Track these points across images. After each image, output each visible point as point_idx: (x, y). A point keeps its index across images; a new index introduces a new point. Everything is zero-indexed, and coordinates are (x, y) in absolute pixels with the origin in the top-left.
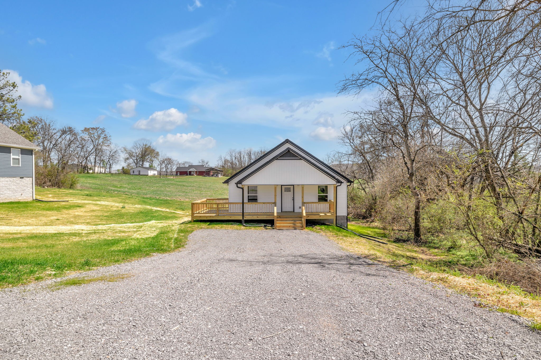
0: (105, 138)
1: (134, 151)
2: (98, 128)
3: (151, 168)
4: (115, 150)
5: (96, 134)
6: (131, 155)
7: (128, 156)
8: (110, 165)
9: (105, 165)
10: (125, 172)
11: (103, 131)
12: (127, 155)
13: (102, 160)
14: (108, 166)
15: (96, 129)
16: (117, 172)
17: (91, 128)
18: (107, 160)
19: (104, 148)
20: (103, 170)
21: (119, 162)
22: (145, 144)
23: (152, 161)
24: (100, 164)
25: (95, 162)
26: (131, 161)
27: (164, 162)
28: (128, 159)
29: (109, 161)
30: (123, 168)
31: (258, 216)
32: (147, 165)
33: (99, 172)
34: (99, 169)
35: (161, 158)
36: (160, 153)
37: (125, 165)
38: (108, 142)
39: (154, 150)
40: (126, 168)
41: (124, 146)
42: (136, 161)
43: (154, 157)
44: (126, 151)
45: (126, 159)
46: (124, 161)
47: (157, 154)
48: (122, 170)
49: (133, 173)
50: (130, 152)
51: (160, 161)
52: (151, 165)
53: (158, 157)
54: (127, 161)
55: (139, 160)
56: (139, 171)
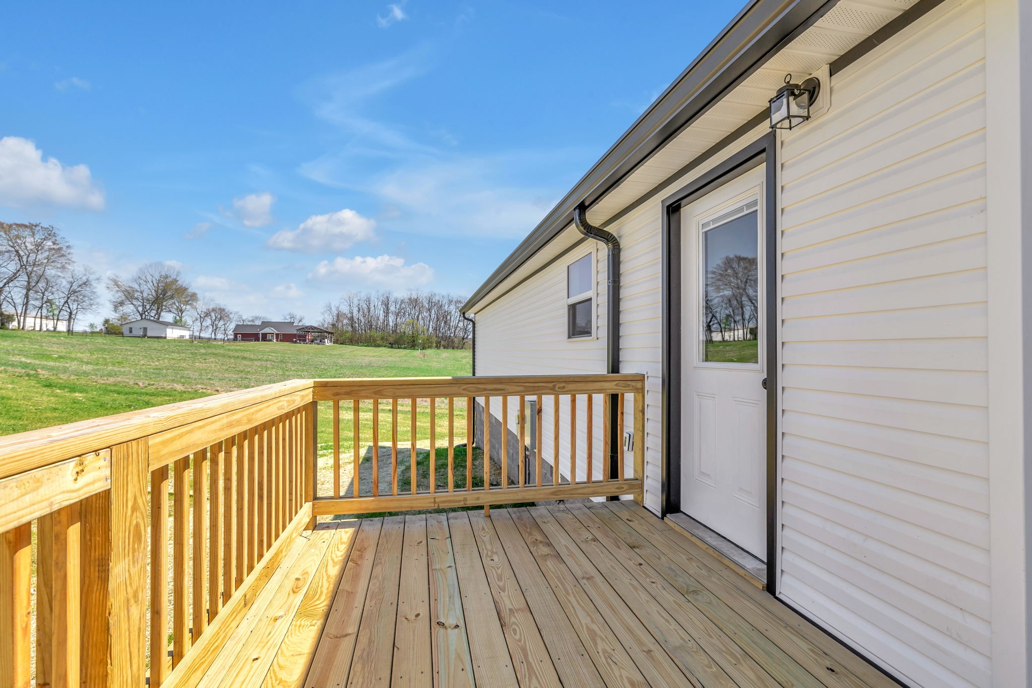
0: (58, 251)
1: (136, 287)
2: (36, 226)
3: (178, 324)
4: (84, 279)
5: (29, 240)
6: (129, 295)
7: (123, 298)
8: (71, 313)
9: (56, 312)
10: (111, 330)
11: (50, 233)
12: (120, 294)
13: (48, 301)
14: (65, 314)
15: (32, 227)
16: (88, 330)
17: (18, 225)
18: (63, 301)
19: (51, 272)
20: (49, 324)
21: (94, 307)
22: (164, 274)
23: (182, 311)
24: (41, 308)
25: (26, 304)
26: (129, 309)
27: (207, 314)
28: (122, 303)
29: (66, 302)
30: (107, 321)
32: (168, 317)
33: (38, 328)
34: (38, 320)
35: (201, 306)
36: (199, 296)
37: (113, 316)
38: (63, 260)
39: (186, 289)
40: (116, 323)
41: (114, 276)
42: (140, 309)
43: (187, 303)
44: (118, 286)
45: (118, 305)
46: (111, 307)
47: (194, 297)
48: (104, 325)
49: (131, 331)
50: (128, 289)
51: (200, 313)
52: (178, 318)
53: (195, 304)
54: (121, 308)
55: (148, 307)
56: (145, 329)
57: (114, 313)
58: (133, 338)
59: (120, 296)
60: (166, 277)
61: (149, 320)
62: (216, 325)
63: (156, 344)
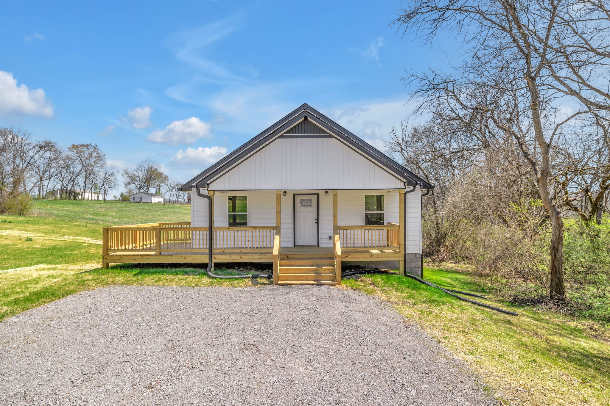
0: (99, 157)
1: (136, 174)
2: (89, 145)
3: (158, 194)
4: (111, 171)
5: (86, 152)
6: (133, 179)
7: (130, 180)
8: (105, 190)
9: (98, 190)
10: (124, 199)
11: (96, 148)
12: (128, 178)
13: (95, 184)
14: (102, 191)
15: (87, 146)
16: (113, 199)
17: (81, 145)
18: (101, 184)
19: (96, 169)
20: (95, 197)
21: (116, 186)
22: (150, 166)
23: (160, 187)
24: (91, 188)
25: (85, 187)
26: (133, 186)
27: (173, 188)
28: (129, 184)
29: (103, 185)
30: (122, 194)
31: (243, 256)
32: (152, 190)
33: (90, 199)
34: (90, 194)
35: (170, 183)
36: (169, 178)
37: (125, 191)
38: (102, 162)
39: (162, 174)
40: (126, 194)
41: (125, 169)
42: (138, 186)
43: (162, 182)
44: (127, 174)
45: (127, 184)
46: (124, 186)
47: (166, 178)
48: (121, 196)
49: (134, 200)
50: (132, 175)
51: (169, 187)
52: (158, 191)
53: (166, 182)
54: (129, 186)
55: (142, 185)
56: (141, 198)
57: (125, 189)
58: (135, 203)
59: (128, 179)
60: (152, 168)
61: (143, 193)
62: (179, 194)
63: (146, 207)
